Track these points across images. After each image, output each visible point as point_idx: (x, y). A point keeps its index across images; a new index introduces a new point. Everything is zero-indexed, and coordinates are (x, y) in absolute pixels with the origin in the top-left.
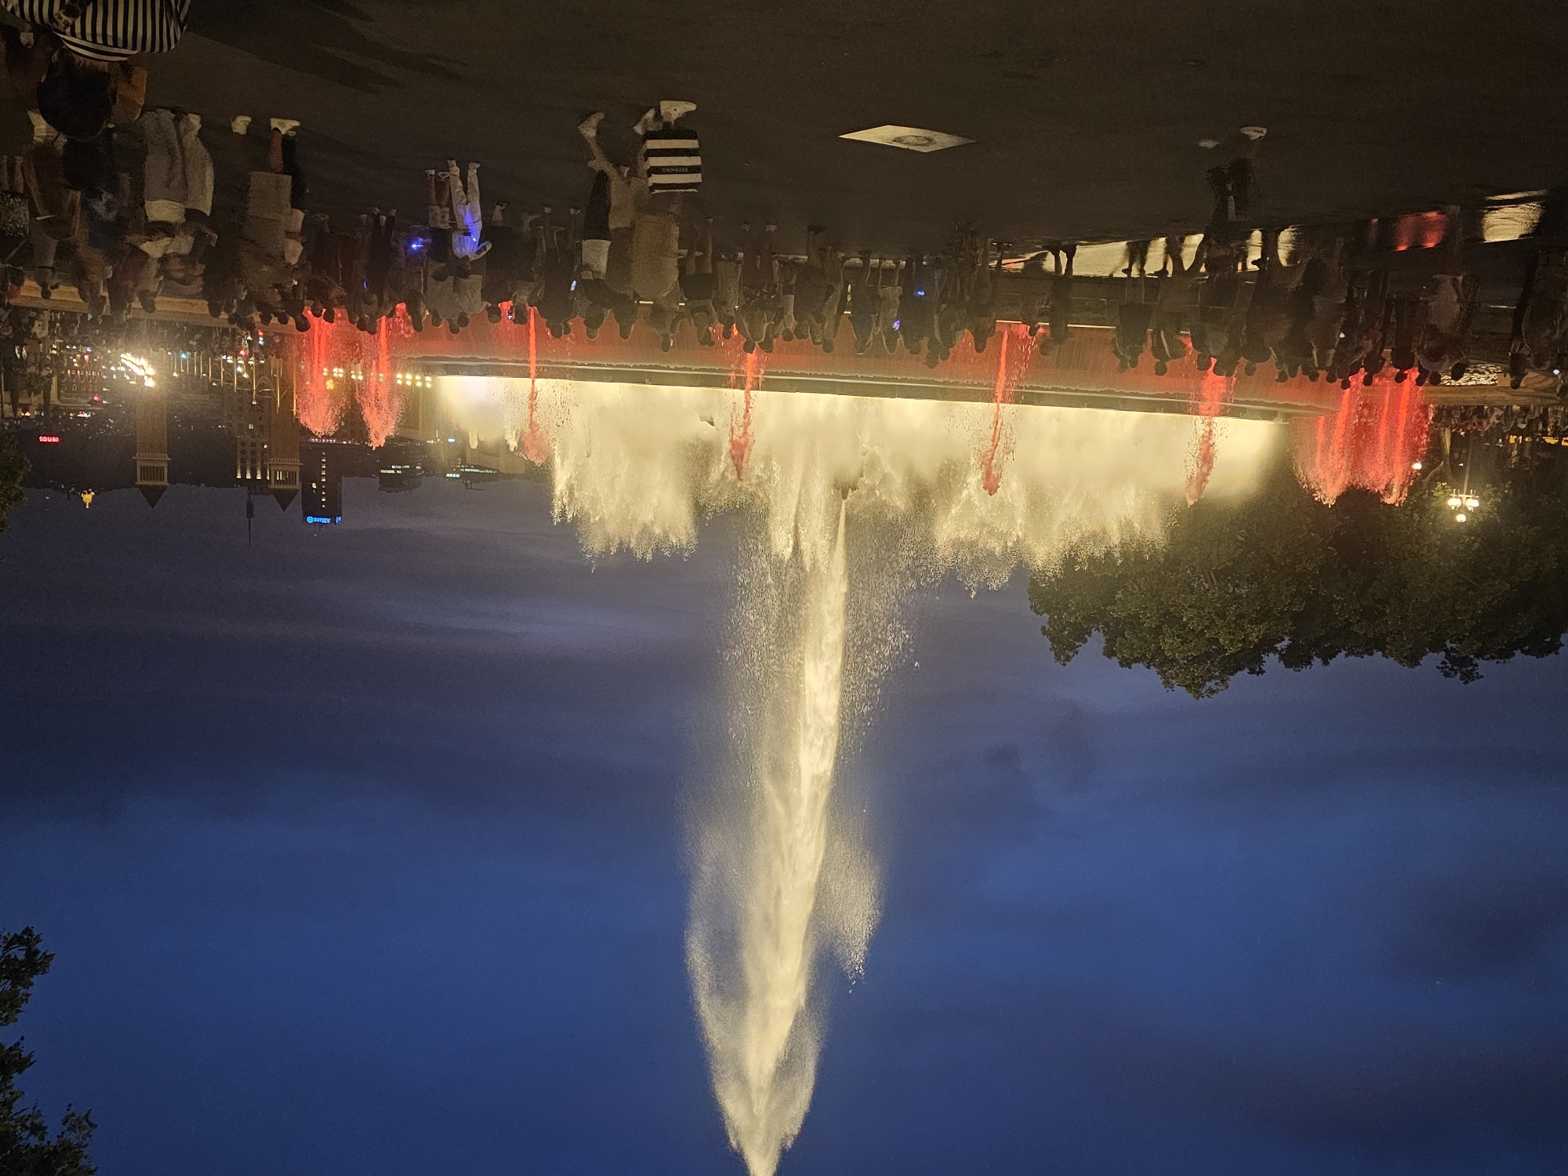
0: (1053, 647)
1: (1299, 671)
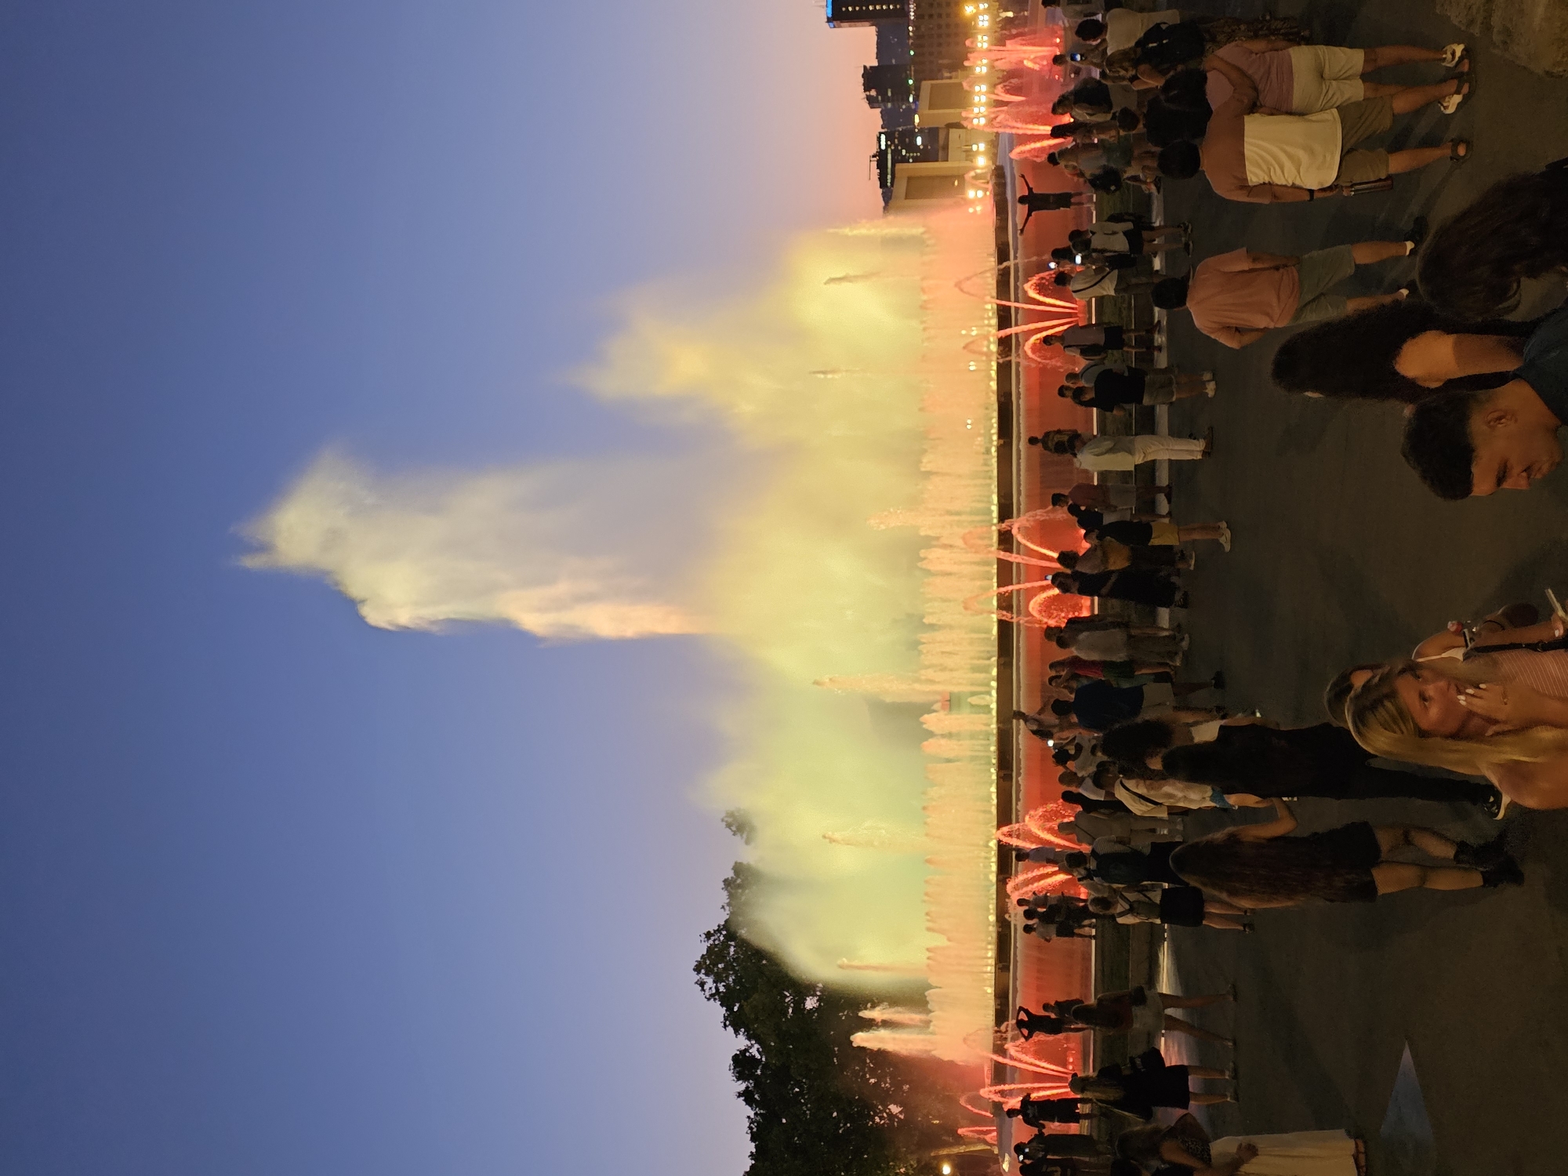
1: (730, 1070)
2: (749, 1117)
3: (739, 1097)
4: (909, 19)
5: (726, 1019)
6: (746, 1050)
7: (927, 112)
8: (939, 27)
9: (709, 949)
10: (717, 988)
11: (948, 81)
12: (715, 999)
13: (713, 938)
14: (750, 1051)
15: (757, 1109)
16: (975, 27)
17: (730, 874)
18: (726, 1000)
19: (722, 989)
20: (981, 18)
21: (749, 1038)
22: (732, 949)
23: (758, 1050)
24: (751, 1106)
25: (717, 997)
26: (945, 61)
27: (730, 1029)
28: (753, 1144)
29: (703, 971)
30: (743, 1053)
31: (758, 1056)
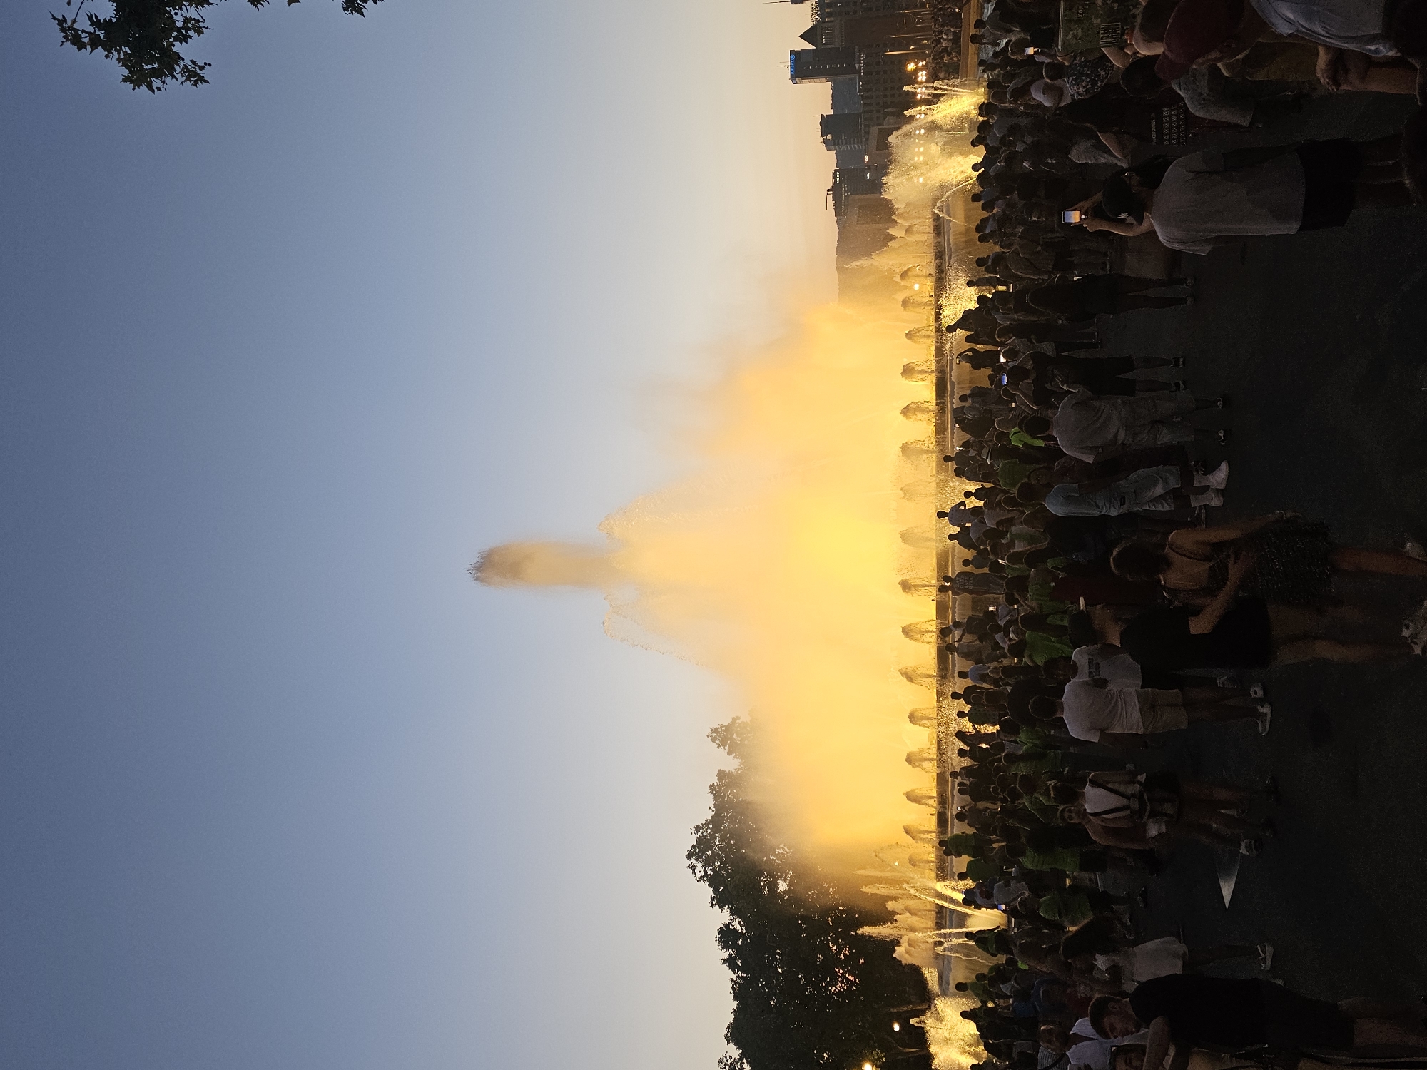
0: (723, 727)
1: (717, 940)
2: (732, 979)
3: (724, 961)
4: (860, 76)
5: (712, 899)
6: (729, 923)
7: (875, 153)
9: (699, 840)
10: (705, 872)
12: (704, 880)
13: (701, 831)
14: (733, 924)
15: (740, 972)
17: (715, 780)
18: (713, 881)
19: (709, 872)
21: (732, 915)
22: (718, 839)
23: (739, 923)
24: (734, 971)
25: (705, 879)
26: (890, 110)
27: (717, 906)
28: (736, 1002)
29: (694, 857)
30: (727, 926)
31: (739, 929)
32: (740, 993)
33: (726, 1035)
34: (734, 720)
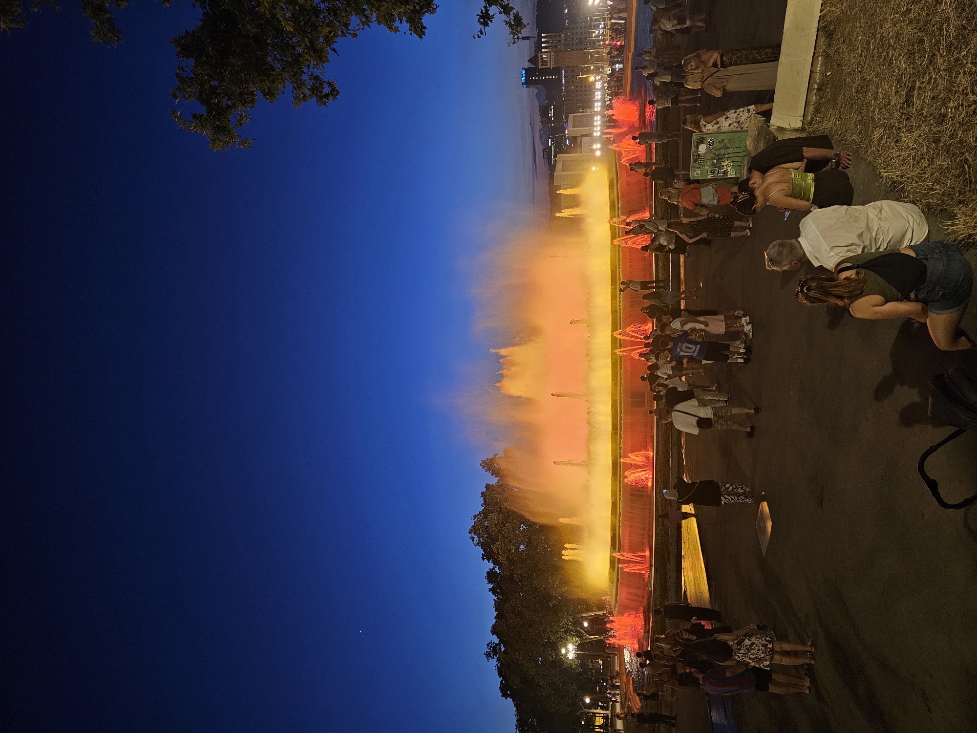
0: (489, 461)
1: (486, 578)
2: (494, 600)
3: (490, 590)
4: (562, 83)
5: (483, 555)
6: (494, 569)
7: (571, 129)
8: (577, 87)
9: (475, 523)
10: (479, 541)
11: (581, 114)
12: (479, 546)
16: (595, 89)
17: (484, 490)
18: (483, 546)
19: (481, 541)
20: (597, 83)
22: (486, 522)
23: (499, 568)
25: (479, 544)
26: (580, 104)
27: (486, 559)
28: (497, 613)
30: (491, 570)
31: (498, 571)
32: (498, 606)
33: (491, 630)
34: (495, 455)
